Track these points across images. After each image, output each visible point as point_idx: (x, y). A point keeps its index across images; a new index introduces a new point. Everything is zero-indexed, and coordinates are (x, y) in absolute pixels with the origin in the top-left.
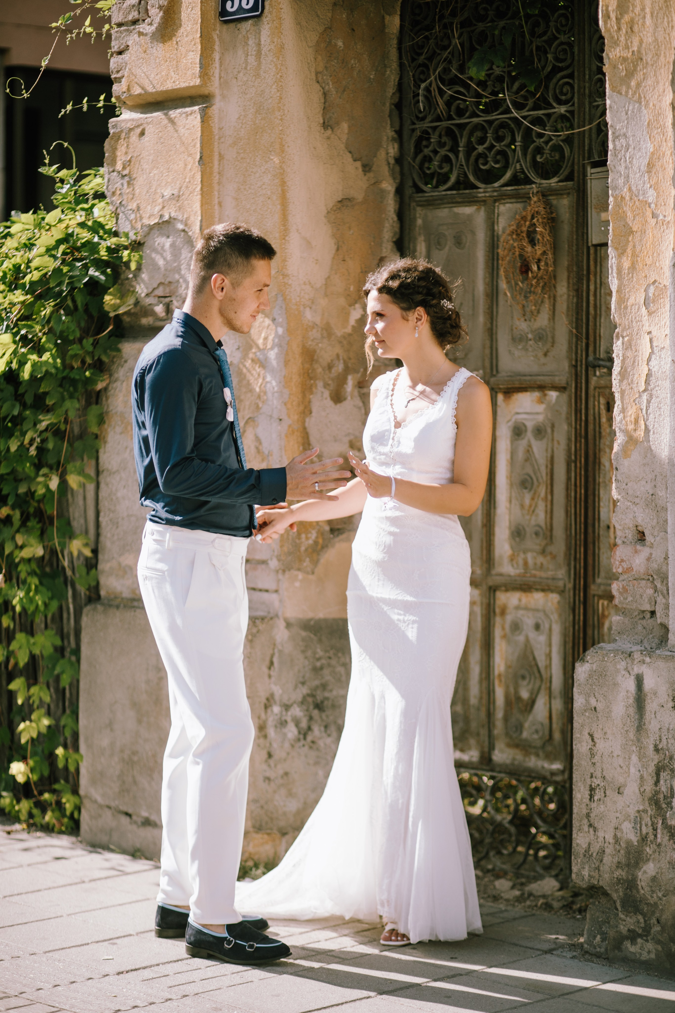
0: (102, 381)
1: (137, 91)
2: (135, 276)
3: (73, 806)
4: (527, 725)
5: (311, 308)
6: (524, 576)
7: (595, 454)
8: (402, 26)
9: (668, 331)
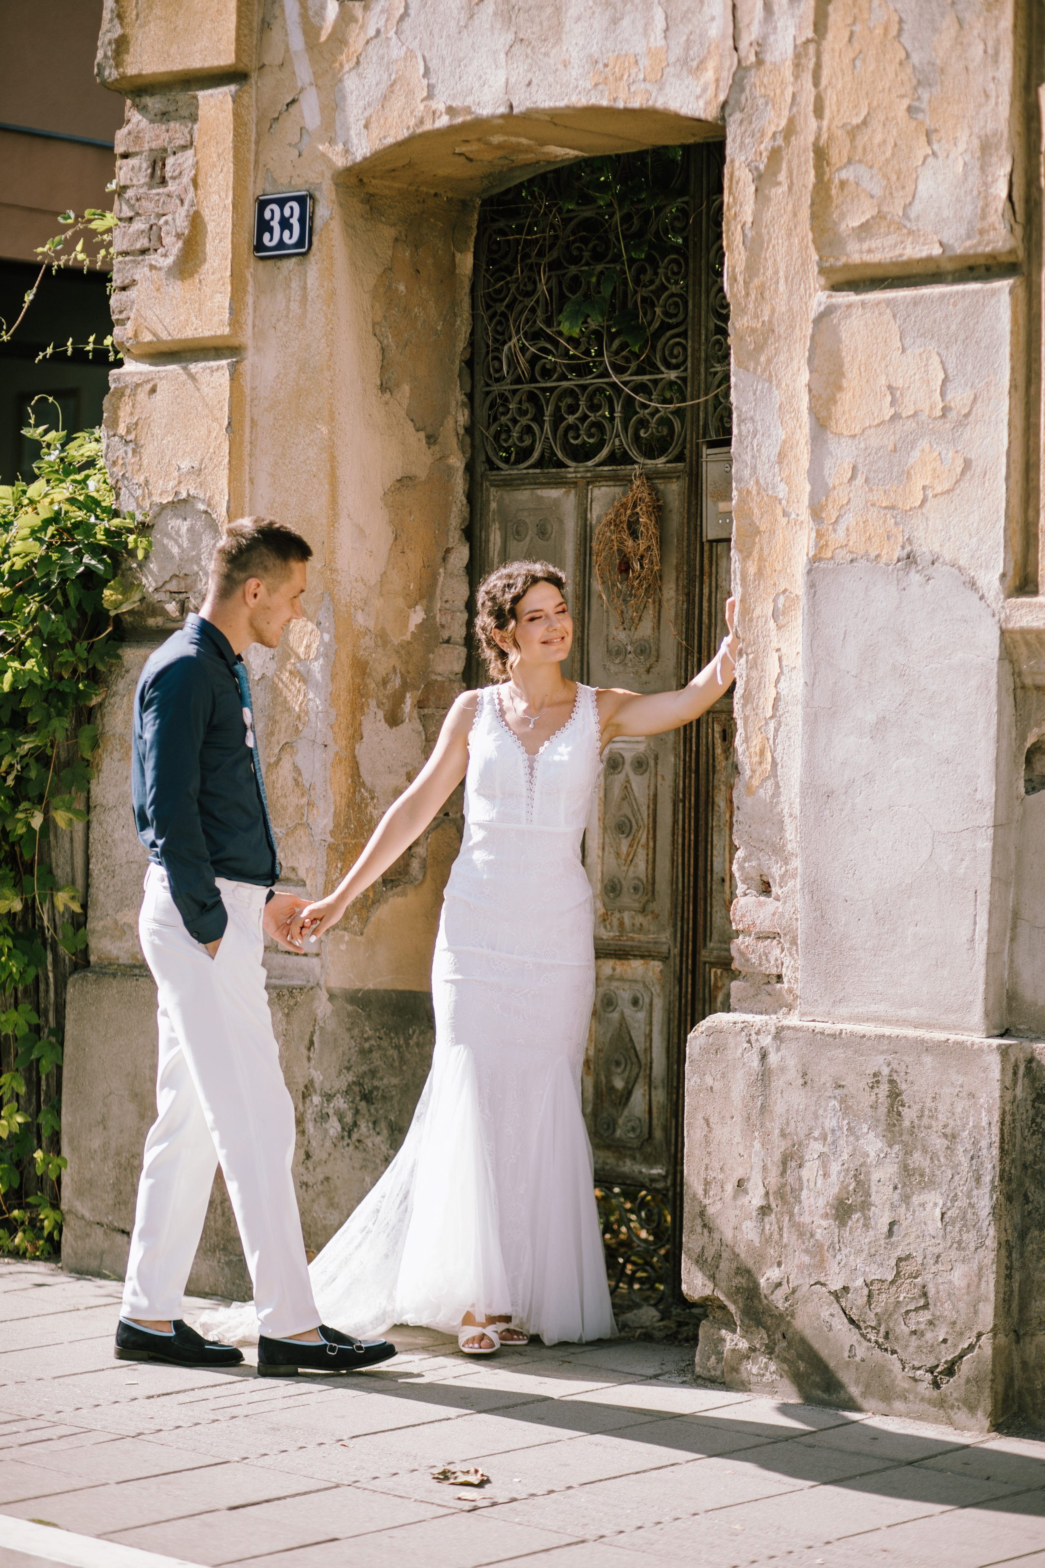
0: (97, 695)
1: (147, 337)
2: (140, 566)
3: (53, 1223)
4: (621, 1121)
5: (363, 610)
6: (619, 940)
7: (707, 792)
8: (476, 266)
9: (800, 649)
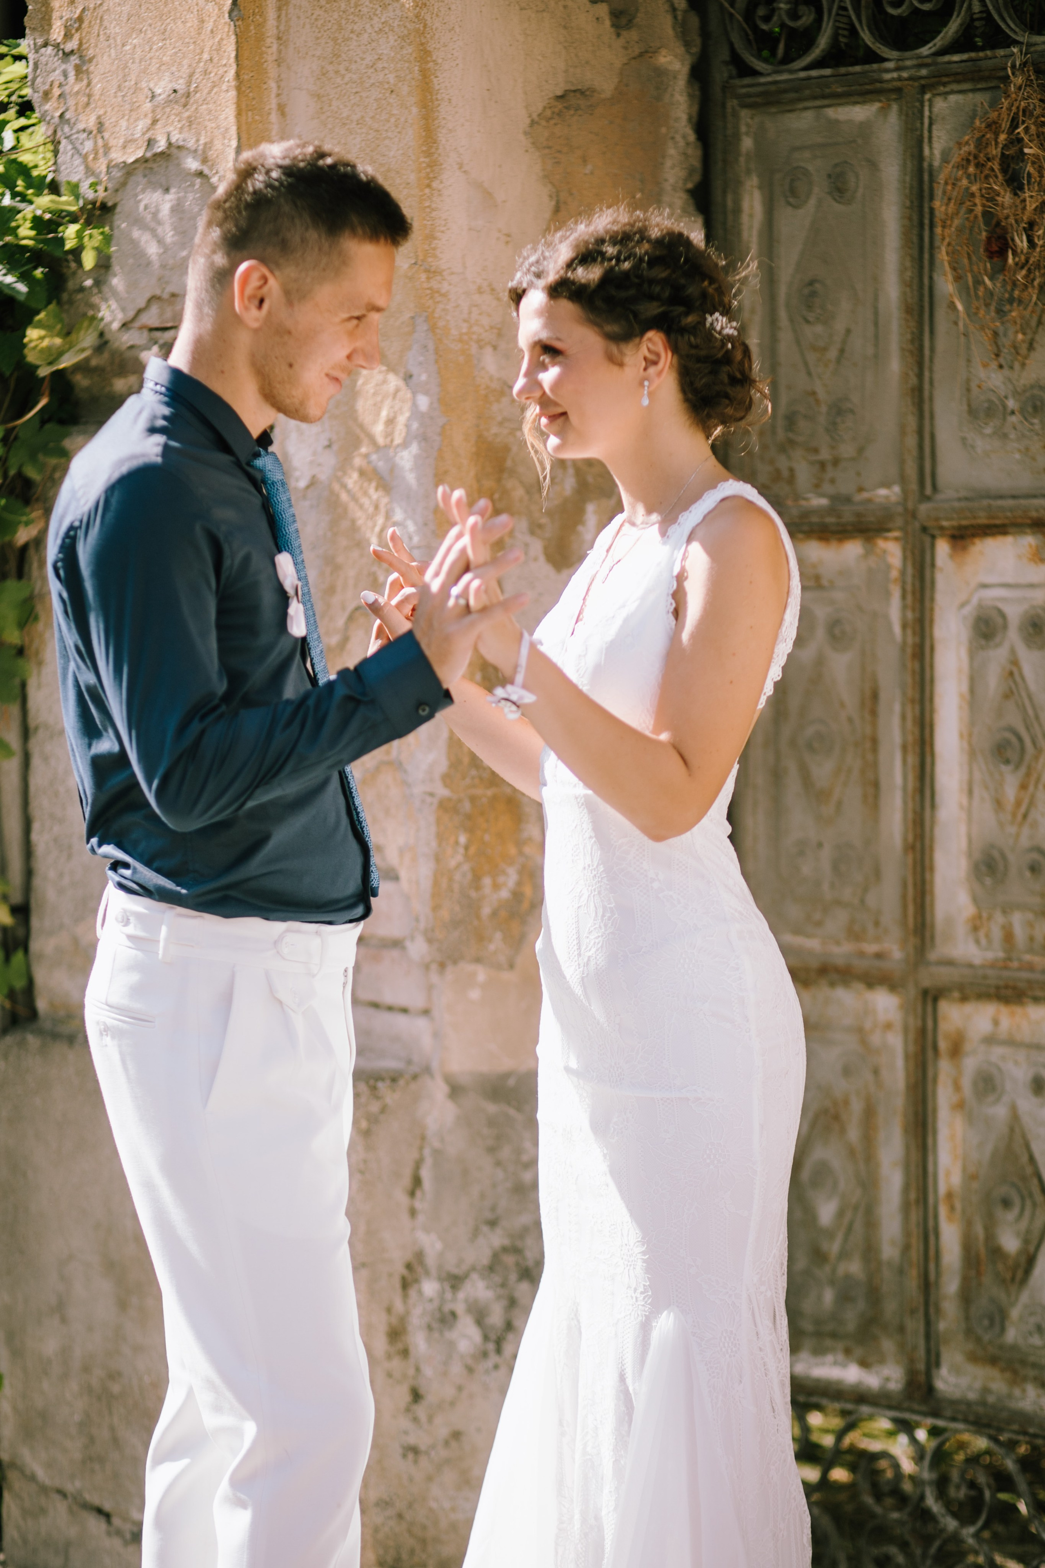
0: (27, 524)
2: (98, 283)
4: (1015, 1313)
5: (495, 348)
6: (1006, 968)
